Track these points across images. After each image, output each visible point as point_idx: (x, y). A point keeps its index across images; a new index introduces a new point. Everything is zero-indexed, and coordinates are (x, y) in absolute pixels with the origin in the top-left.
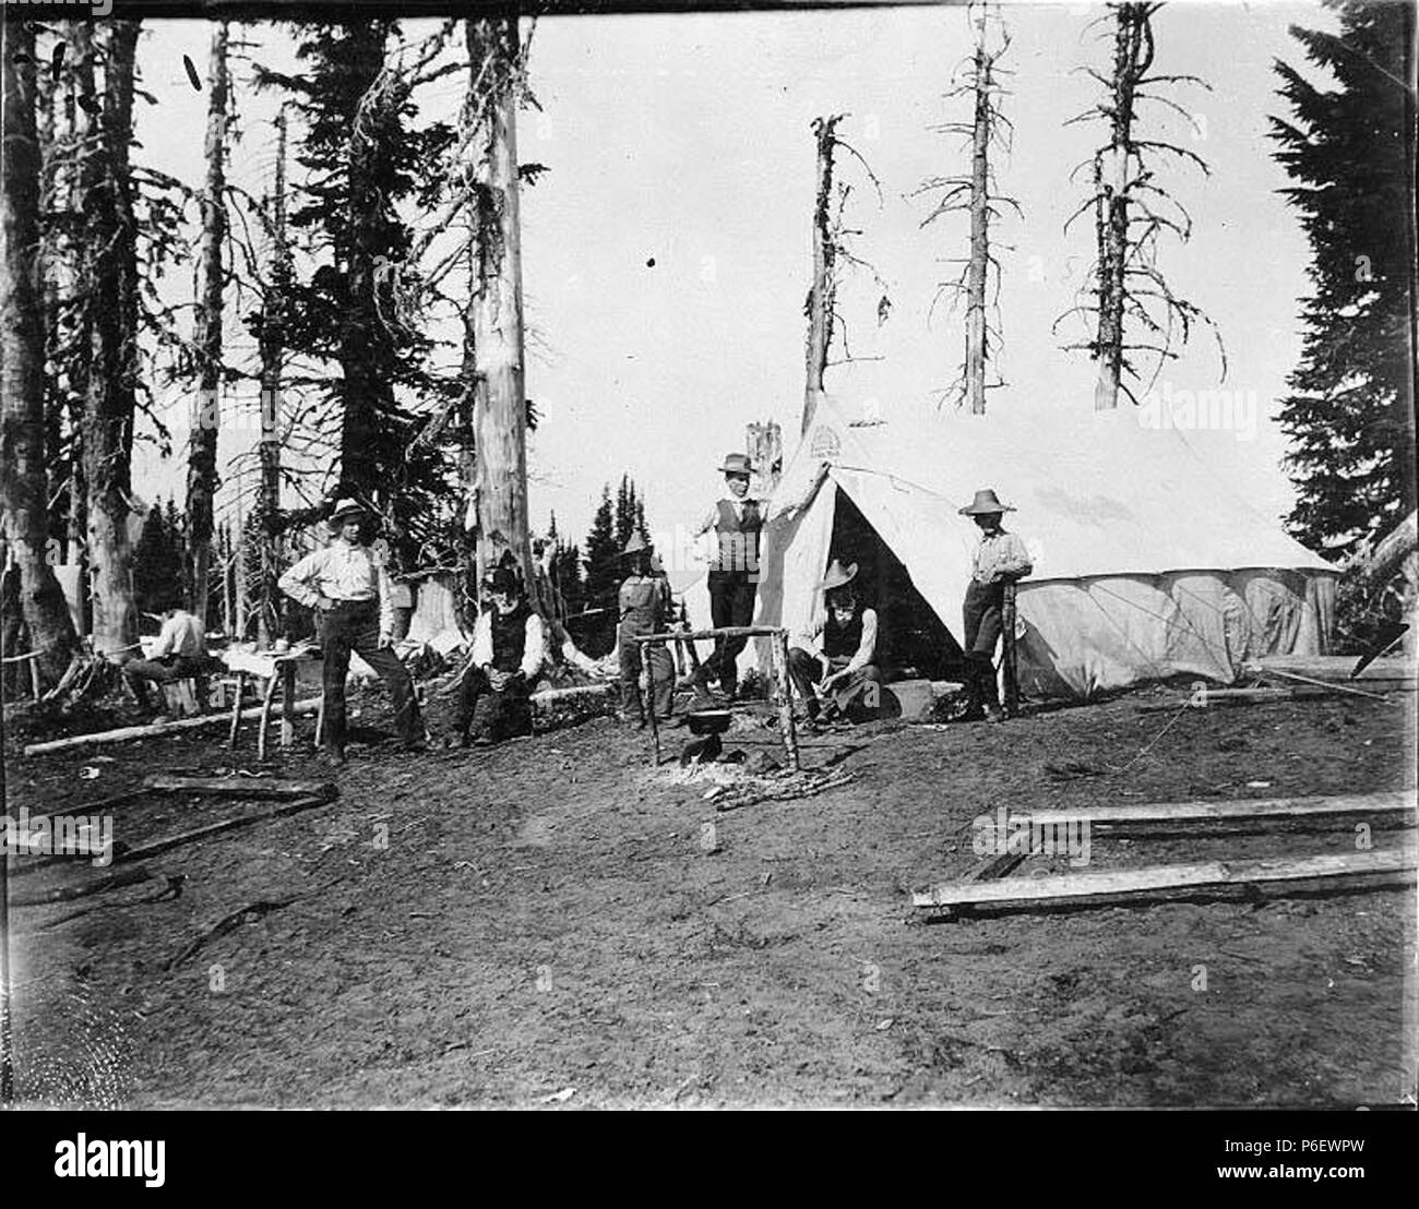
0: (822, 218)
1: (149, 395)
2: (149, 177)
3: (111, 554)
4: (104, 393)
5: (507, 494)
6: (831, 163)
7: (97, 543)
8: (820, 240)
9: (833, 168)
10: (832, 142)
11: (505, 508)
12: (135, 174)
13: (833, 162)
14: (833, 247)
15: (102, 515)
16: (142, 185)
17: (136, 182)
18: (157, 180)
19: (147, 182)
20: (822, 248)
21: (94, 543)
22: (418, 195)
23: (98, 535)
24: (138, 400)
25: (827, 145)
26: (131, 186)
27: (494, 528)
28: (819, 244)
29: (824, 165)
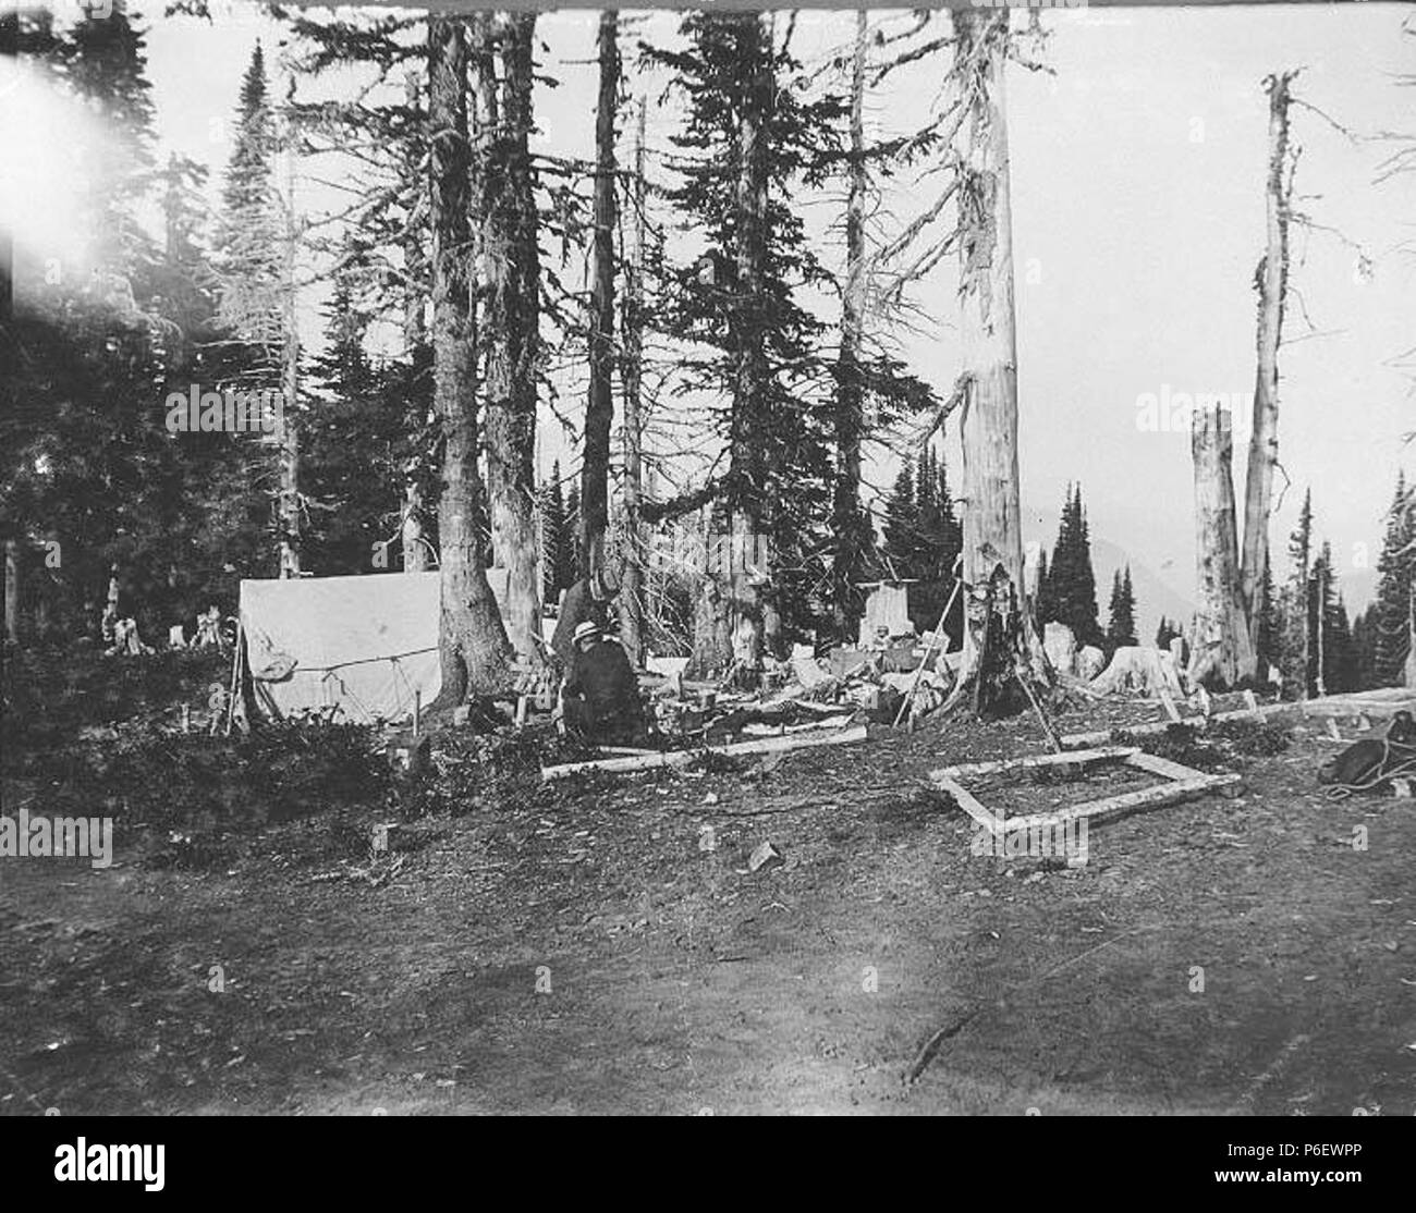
0: (1275, 186)
1: (552, 389)
2: (551, 165)
3: (516, 551)
4: (508, 388)
5: (1000, 503)
6: (1286, 124)
7: (502, 542)
8: (1274, 207)
9: (1289, 128)
10: (1288, 100)
11: (998, 520)
12: (537, 163)
13: (1288, 123)
14: (1290, 214)
15: (508, 512)
16: (541, 174)
17: (536, 170)
18: (558, 168)
19: (548, 170)
20: (1277, 217)
21: (499, 540)
22: (805, 171)
23: (503, 532)
24: (540, 394)
25: (1281, 103)
26: (532, 176)
27: (985, 541)
28: (1273, 212)
29: (1278, 127)
